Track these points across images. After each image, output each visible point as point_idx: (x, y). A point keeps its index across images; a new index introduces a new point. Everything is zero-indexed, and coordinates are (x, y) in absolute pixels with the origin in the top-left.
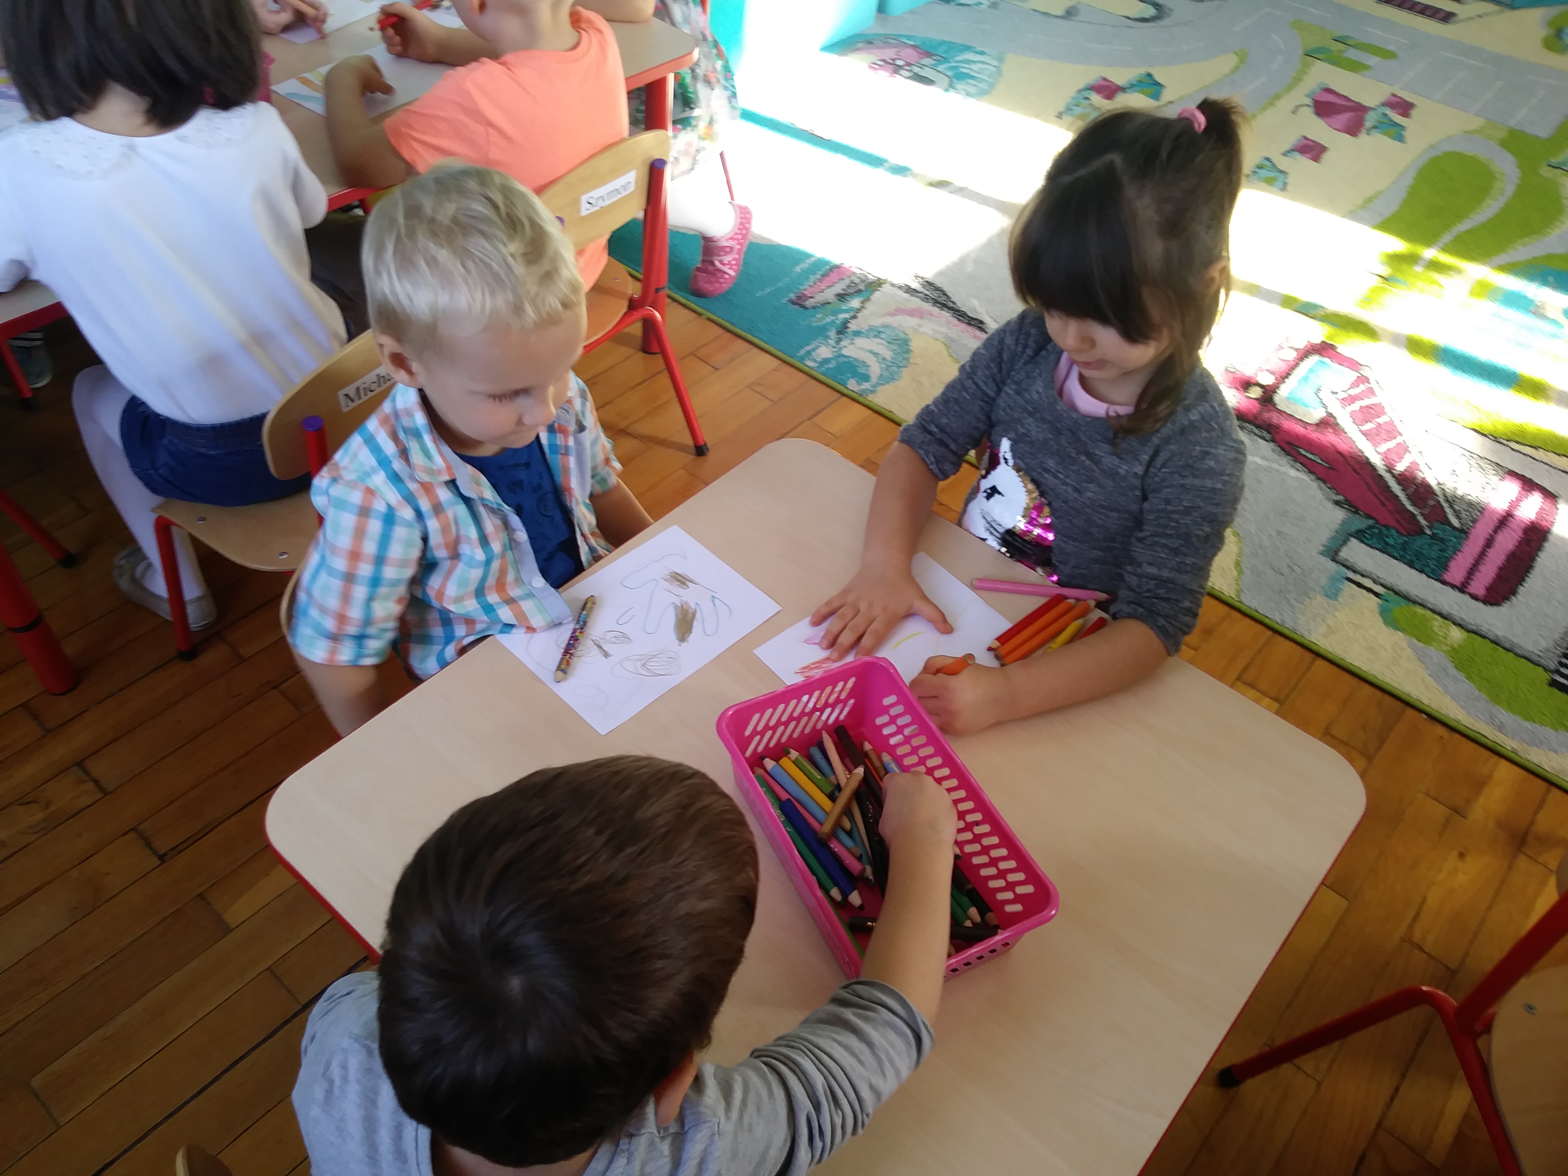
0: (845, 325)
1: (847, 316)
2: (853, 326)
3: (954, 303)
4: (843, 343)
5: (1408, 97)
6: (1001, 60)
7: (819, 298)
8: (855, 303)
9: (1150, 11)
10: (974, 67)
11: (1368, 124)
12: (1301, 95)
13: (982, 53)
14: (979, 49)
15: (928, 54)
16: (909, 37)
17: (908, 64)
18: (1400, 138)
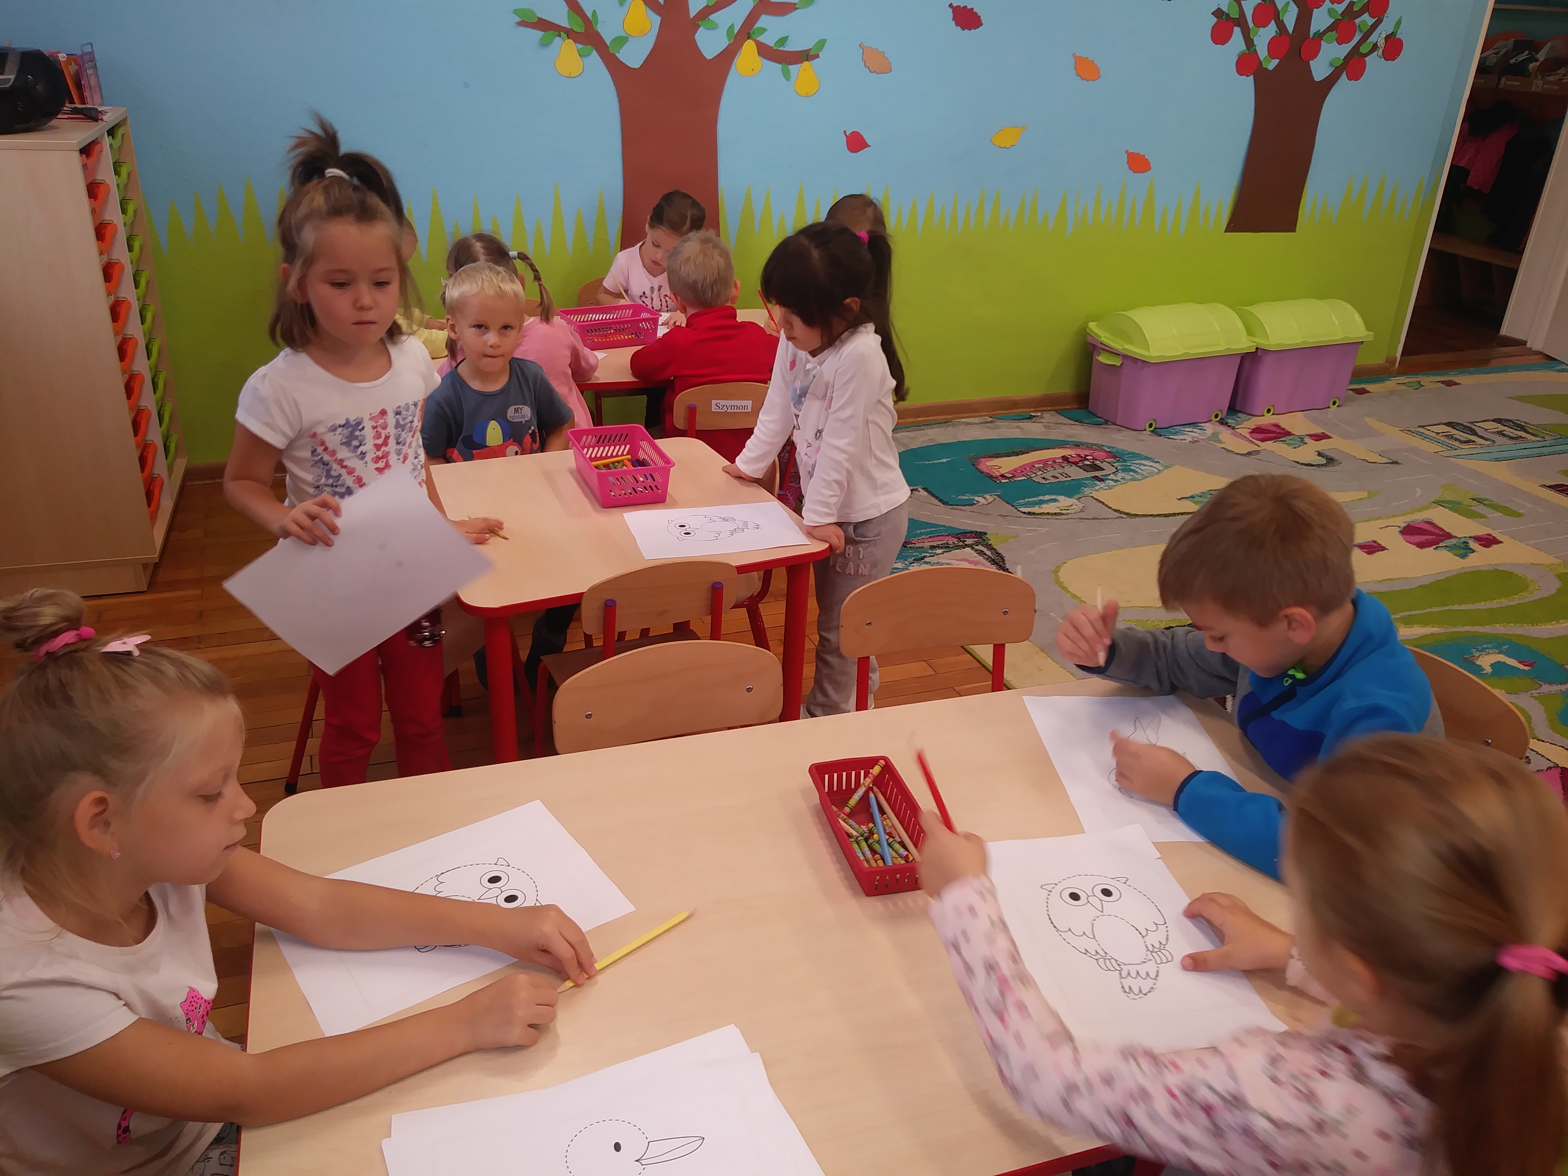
0: (923, 558)
1: (928, 555)
2: (926, 560)
3: (1005, 564)
4: (912, 564)
5: (1500, 538)
6: (1167, 467)
7: (918, 545)
8: (939, 551)
9: (1324, 461)
10: (1142, 467)
11: (1441, 544)
12: (1402, 522)
13: (1159, 462)
14: (1156, 460)
15: (1114, 457)
16: (1109, 447)
17: (1094, 459)
18: (1463, 556)
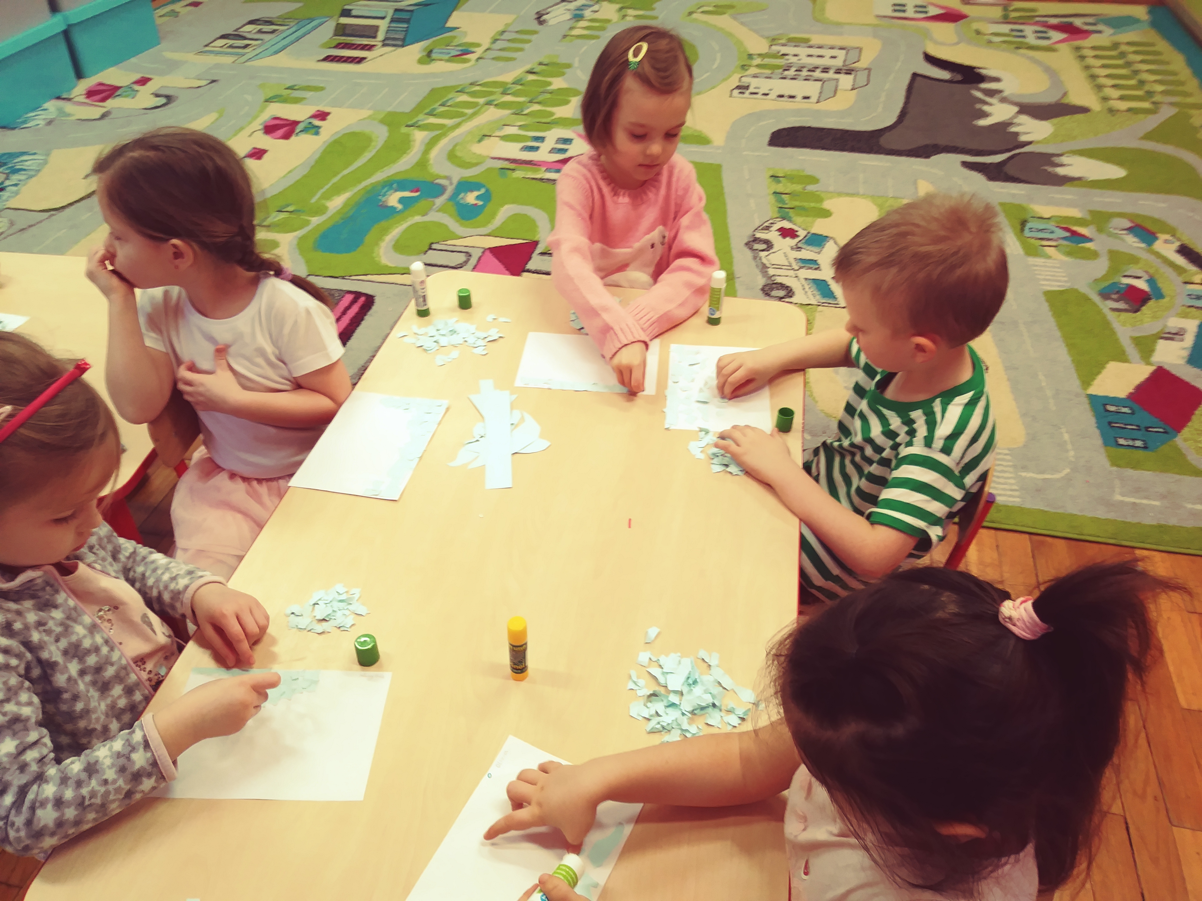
5: (326, 110)
6: (48, 155)
9: (163, 101)
10: (26, 163)
11: (297, 130)
12: (258, 124)
13: (35, 154)
14: (32, 152)
18: (317, 133)
